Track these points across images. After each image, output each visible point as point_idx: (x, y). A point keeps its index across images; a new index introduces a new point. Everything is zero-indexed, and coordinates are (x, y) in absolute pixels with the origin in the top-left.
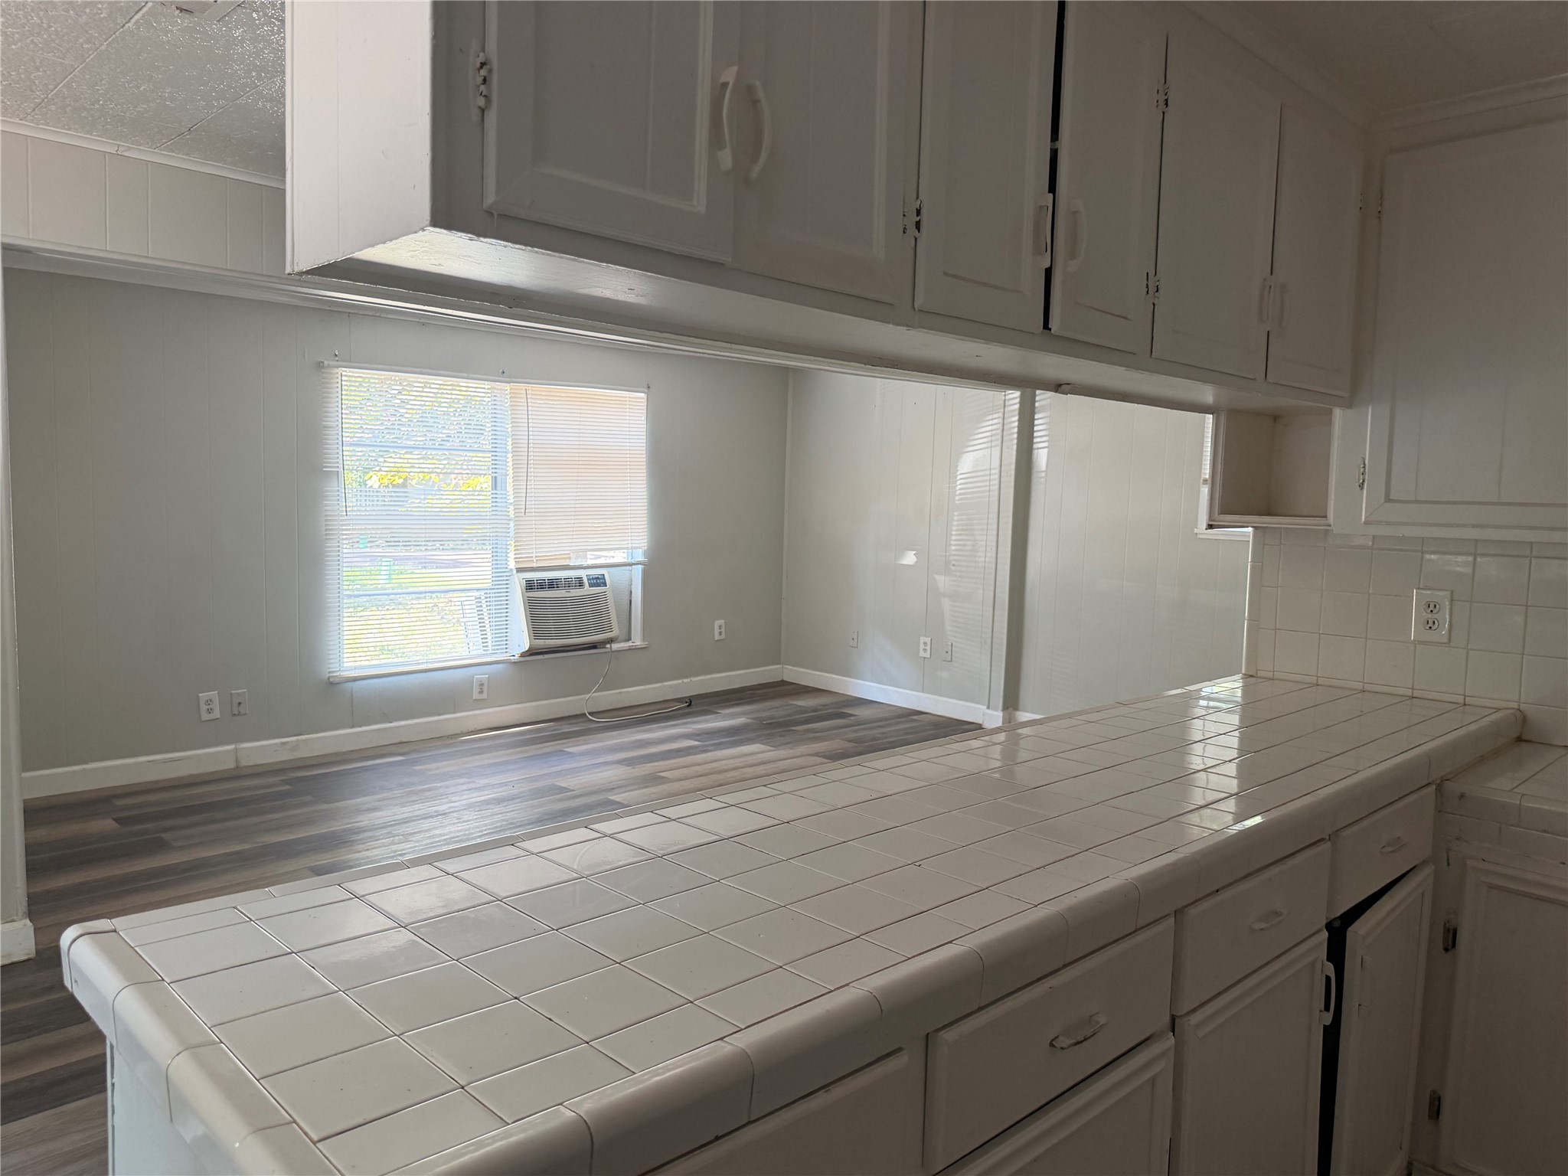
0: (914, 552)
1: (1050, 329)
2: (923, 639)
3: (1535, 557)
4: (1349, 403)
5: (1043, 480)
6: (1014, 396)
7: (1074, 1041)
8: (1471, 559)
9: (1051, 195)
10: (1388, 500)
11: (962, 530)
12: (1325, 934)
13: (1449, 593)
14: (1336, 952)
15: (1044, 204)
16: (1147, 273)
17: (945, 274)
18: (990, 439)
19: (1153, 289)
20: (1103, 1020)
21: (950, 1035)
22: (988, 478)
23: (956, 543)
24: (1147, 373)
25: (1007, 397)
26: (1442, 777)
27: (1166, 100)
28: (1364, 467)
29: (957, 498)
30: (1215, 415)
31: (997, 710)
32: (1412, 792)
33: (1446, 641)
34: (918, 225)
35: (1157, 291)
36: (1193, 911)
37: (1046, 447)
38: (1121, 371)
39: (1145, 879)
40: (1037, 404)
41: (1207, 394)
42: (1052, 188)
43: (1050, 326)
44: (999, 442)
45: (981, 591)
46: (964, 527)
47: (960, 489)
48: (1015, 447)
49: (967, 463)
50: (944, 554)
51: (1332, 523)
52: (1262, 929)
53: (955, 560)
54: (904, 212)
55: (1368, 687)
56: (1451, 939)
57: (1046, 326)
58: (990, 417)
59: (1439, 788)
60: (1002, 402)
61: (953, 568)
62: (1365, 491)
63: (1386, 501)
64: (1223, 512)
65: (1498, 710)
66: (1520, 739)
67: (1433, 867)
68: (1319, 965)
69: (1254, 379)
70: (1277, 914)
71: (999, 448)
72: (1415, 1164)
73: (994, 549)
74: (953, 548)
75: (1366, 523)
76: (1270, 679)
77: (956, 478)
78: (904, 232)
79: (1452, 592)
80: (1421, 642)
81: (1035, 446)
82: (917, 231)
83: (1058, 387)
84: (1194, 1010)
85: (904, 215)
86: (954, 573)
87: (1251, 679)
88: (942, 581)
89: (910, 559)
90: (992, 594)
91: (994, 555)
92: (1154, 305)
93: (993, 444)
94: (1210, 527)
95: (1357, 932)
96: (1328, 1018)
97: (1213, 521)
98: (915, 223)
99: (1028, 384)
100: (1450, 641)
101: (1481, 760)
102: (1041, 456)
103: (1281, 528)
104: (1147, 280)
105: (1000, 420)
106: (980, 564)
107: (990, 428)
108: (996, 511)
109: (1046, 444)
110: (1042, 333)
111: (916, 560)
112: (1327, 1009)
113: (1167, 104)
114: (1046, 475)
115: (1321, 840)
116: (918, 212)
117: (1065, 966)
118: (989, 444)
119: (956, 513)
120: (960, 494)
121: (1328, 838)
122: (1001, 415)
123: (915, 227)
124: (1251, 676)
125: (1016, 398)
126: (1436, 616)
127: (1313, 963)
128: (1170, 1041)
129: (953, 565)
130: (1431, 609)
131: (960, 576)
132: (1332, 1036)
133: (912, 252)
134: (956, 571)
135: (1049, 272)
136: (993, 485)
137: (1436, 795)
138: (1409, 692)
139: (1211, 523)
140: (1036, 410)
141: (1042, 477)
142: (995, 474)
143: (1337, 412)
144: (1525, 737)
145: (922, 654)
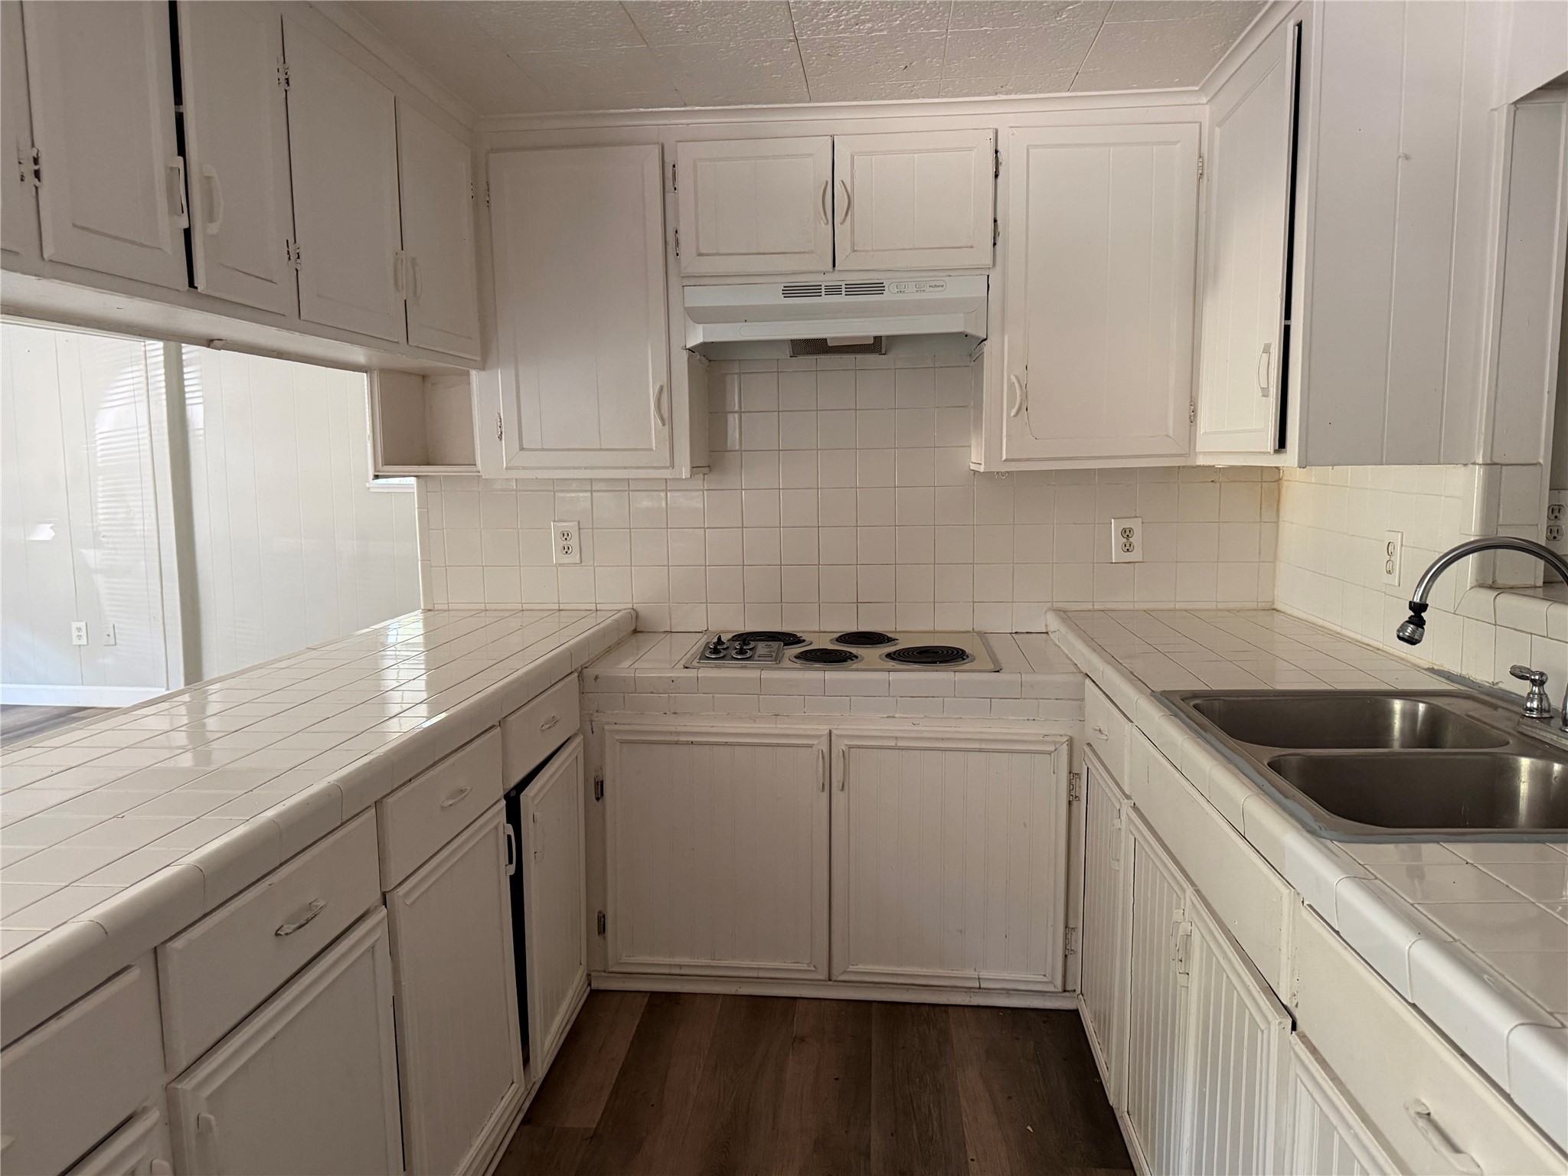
0: (50, 526)
1: (196, 288)
2: (75, 625)
3: (632, 491)
4: (483, 366)
5: (201, 438)
6: (157, 347)
7: (296, 926)
8: (589, 494)
9: (181, 158)
10: (522, 449)
11: (111, 496)
12: (504, 802)
13: (576, 523)
14: (514, 814)
15: (175, 166)
16: (287, 241)
17: (75, 226)
18: (132, 393)
19: (294, 255)
20: (321, 903)
21: (178, 944)
22: (136, 436)
23: (105, 511)
24: (297, 333)
25: (148, 348)
26: (582, 666)
27: (287, 79)
28: (500, 421)
29: (99, 460)
30: (369, 374)
32: (560, 680)
33: (578, 562)
34: (37, 174)
35: (299, 258)
36: (390, 800)
37: (201, 403)
38: (273, 331)
39: (344, 780)
40: (184, 357)
41: (358, 355)
42: (182, 151)
43: (196, 285)
44: (144, 397)
45: (143, 563)
46: (112, 493)
47: (102, 450)
48: (164, 403)
49: (106, 421)
50: (91, 524)
51: (480, 469)
52: (451, 805)
53: (105, 531)
54: (19, 159)
55: (525, 607)
56: (599, 788)
57: (191, 284)
58: (130, 369)
59: (581, 676)
60: (142, 354)
61: (103, 539)
62: (503, 441)
63: (520, 450)
64: (387, 463)
65: (619, 611)
66: (635, 631)
67: (582, 737)
68: (501, 824)
69: (398, 343)
70: (462, 791)
71: (145, 404)
72: (592, 974)
73: (153, 515)
74: (102, 517)
75: (507, 468)
76: (446, 611)
77: (94, 436)
78: (22, 180)
79: (579, 522)
80: (560, 565)
81: (188, 402)
82: (37, 180)
83: (209, 342)
84: (400, 884)
85: (20, 163)
86: (106, 545)
87: (430, 613)
88: (92, 556)
89: (45, 533)
90: (157, 564)
91: (154, 522)
92: (297, 270)
93: (137, 399)
94: (377, 477)
95: (527, 796)
96: (512, 869)
97: (378, 471)
98: (33, 172)
99: (173, 338)
100: (581, 562)
101: (609, 651)
102: (196, 414)
103: (440, 476)
104: (288, 247)
105: (143, 373)
106: (138, 533)
107: (130, 381)
108: (150, 472)
109: (200, 400)
110: (188, 290)
111: (54, 534)
112: (511, 862)
113: (288, 83)
114: (205, 432)
115: (492, 727)
116: (36, 161)
117: (281, 865)
118: (133, 400)
119: (100, 478)
120: (103, 456)
121: (498, 724)
122: (143, 367)
123: (34, 176)
124: (430, 610)
125: (158, 349)
126: (569, 543)
127: (496, 828)
128: (384, 911)
129: (103, 537)
130: (565, 537)
131: (115, 549)
132: (517, 883)
133: (34, 201)
134: (107, 543)
135: (188, 233)
136: (143, 445)
137: (579, 680)
138: (556, 607)
139: (377, 474)
140: (184, 363)
141: (201, 435)
142: (144, 432)
143: (474, 373)
144: (638, 630)
145: (76, 642)
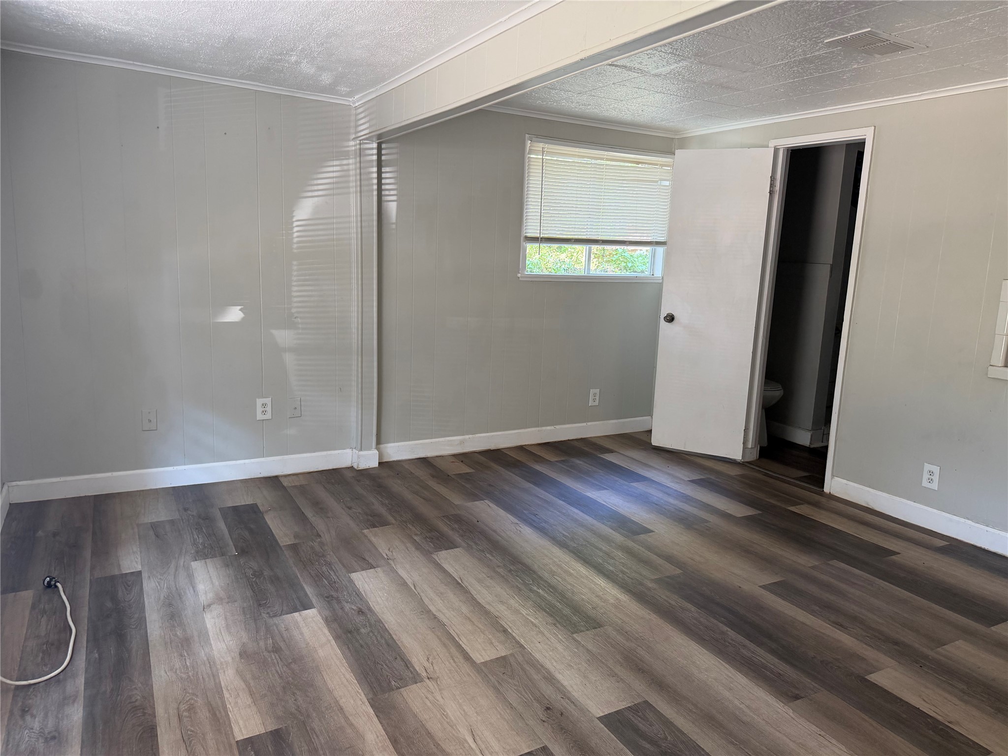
0: (239, 307)
2: (260, 401)
18: (332, 186)
23: (298, 294)
29: (295, 247)
31: (369, 449)
37: (396, 199)
40: (383, 158)
47: (298, 237)
49: (304, 210)
53: (298, 312)
58: (332, 163)
61: (296, 320)
74: (296, 300)
77: (292, 224)
81: (384, 198)
86: (298, 326)
88: (282, 336)
89: (234, 315)
102: (391, 209)
107: (332, 174)
111: (242, 316)
114: (397, 227)
118: (332, 191)
119: (294, 263)
120: (298, 242)
131: (307, 329)
134: (300, 324)
140: (383, 164)
141: (393, 229)
145: (260, 416)
